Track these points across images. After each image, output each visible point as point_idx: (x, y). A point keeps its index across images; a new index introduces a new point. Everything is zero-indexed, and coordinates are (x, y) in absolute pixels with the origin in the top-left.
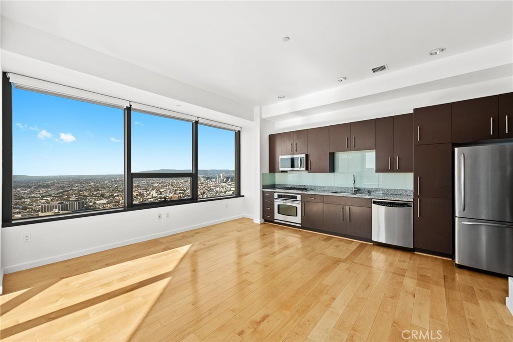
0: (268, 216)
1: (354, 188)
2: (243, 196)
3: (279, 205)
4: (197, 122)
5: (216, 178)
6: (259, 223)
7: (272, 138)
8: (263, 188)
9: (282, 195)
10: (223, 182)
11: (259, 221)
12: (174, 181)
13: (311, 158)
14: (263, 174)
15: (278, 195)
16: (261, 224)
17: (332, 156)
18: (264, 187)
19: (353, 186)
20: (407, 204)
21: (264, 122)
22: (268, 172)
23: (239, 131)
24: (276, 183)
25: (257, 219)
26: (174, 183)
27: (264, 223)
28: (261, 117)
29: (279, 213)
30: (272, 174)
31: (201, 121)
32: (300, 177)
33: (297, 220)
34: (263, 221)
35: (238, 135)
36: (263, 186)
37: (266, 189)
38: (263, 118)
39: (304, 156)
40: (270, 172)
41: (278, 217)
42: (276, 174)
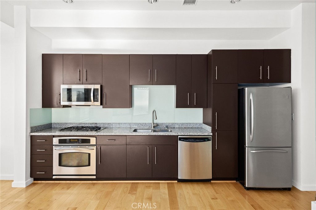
1: (154, 124)
3: (60, 155)
6: (24, 186)
8: (31, 132)
9: (66, 139)
11: (24, 182)
13: (107, 90)
14: (31, 110)
15: (59, 140)
16: (29, 186)
17: (131, 89)
18: (33, 129)
19: (151, 122)
20: (207, 138)
22: (40, 107)
24: (53, 122)
27: (33, 184)
29: (60, 164)
30: (47, 109)
34: (31, 180)
36: (31, 128)
37: (37, 131)
39: (98, 87)
40: (43, 107)
41: (59, 171)
42: (53, 109)
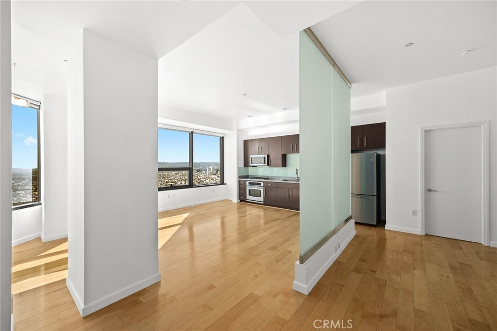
0: (242, 198)
1: (297, 178)
2: (226, 184)
3: (249, 190)
4: (192, 132)
5: (206, 170)
6: (236, 202)
7: (246, 143)
9: (251, 183)
10: (213, 175)
12: (165, 173)
13: (271, 158)
14: (239, 168)
15: (249, 183)
16: (237, 203)
17: (284, 157)
18: (240, 177)
19: (297, 176)
21: (239, 131)
22: (243, 166)
23: (223, 137)
24: (249, 174)
25: (235, 199)
26: (165, 175)
27: (240, 203)
28: (237, 128)
29: (249, 195)
30: (246, 168)
31: (195, 131)
32: (263, 171)
33: (261, 199)
34: (239, 201)
35: (222, 139)
38: (239, 128)
39: (266, 156)
40: (244, 166)
41: (249, 197)
42: (249, 168)
